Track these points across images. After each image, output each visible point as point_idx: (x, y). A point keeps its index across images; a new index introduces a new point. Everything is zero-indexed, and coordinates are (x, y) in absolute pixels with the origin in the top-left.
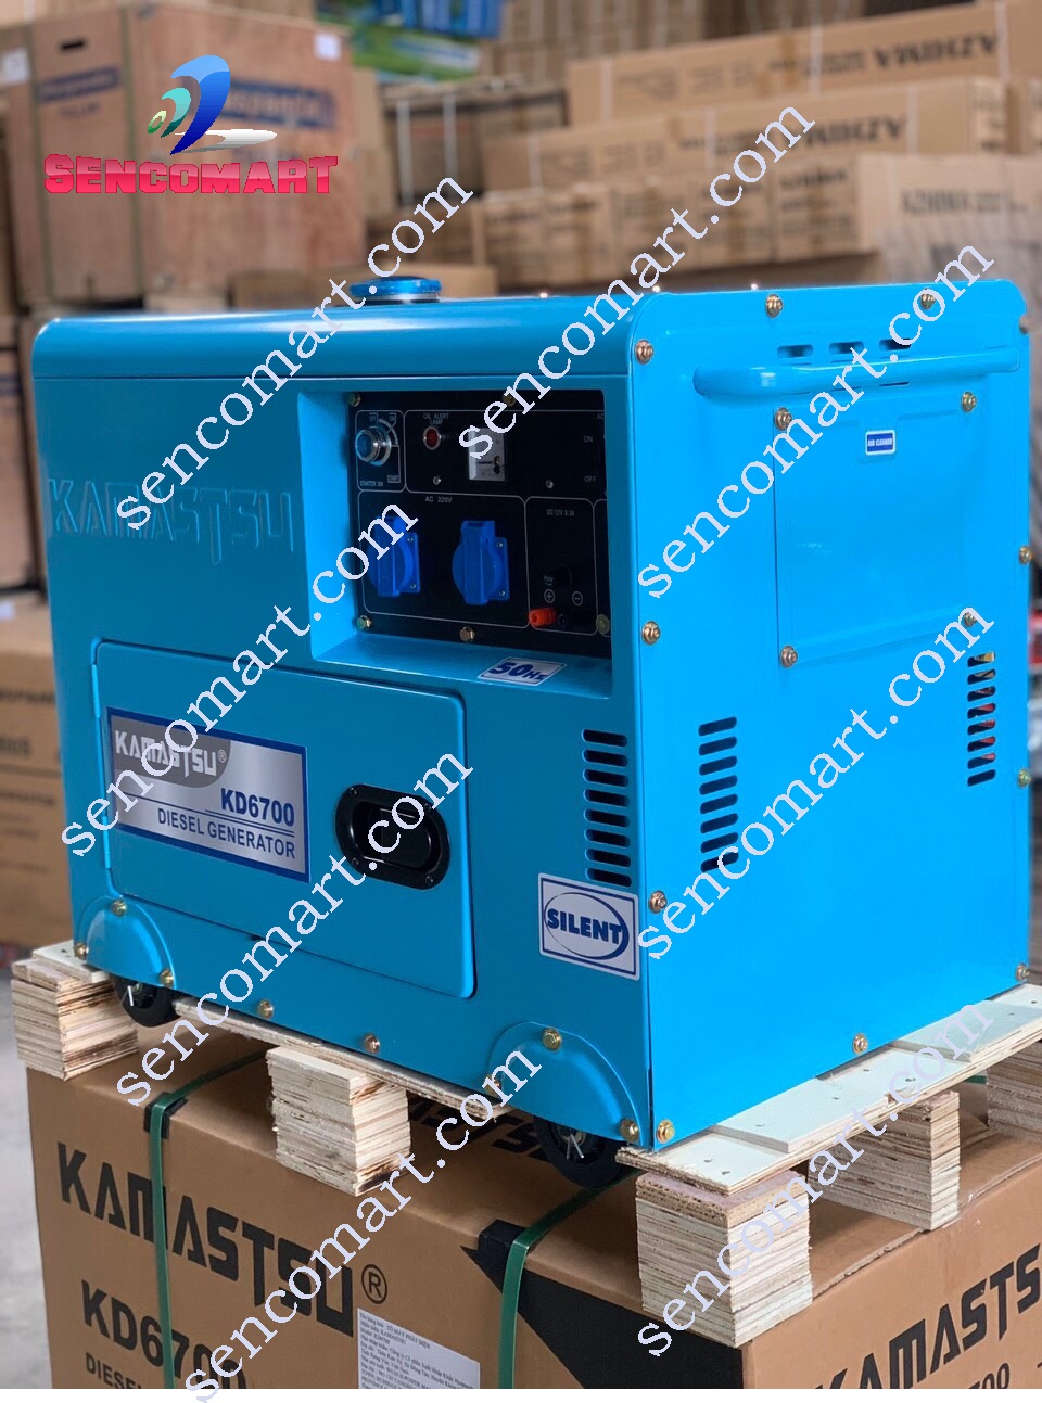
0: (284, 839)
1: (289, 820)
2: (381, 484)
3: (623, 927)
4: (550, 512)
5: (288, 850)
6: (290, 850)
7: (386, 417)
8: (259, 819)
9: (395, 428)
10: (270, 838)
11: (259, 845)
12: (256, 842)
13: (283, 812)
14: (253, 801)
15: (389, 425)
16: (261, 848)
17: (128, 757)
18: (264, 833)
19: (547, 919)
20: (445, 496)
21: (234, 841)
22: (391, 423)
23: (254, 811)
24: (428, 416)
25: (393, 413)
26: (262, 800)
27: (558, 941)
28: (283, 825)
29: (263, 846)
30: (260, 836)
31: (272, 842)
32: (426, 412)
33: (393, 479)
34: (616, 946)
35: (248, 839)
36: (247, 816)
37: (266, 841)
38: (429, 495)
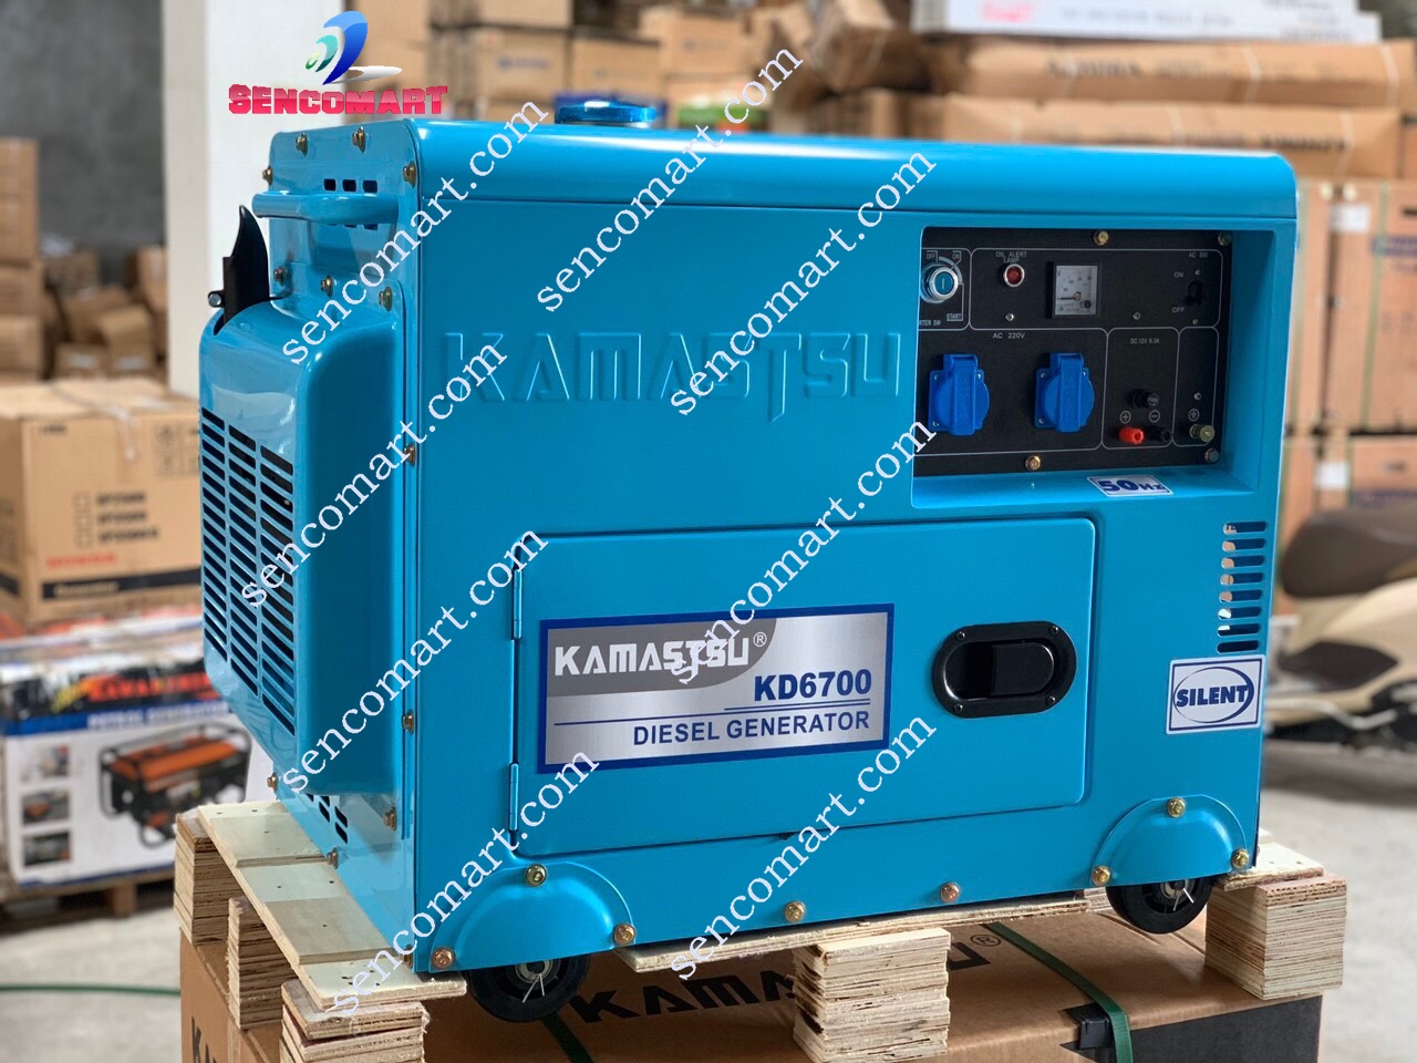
0: (853, 710)
1: (863, 686)
2: (938, 323)
3: (1250, 685)
4: (1133, 341)
5: (858, 720)
6: (862, 719)
7: (949, 255)
8: (818, 697)
9: (958, 265)
10: (830, 716)
11: (813, 726)
12: (807, 726)
13: (853, 682)
14: (808, 679)
15: (952, 263)
16: (817, 730)
17: (581, 676)
18: (821, 713)
19: (1176, 700)
20: (1016, 332)
21: (771, 732)
22: (955, 261)
23: (808, 690)
24: (1002, 254)
25: (958, 251)
26: (822, 675)
27: (1184, 718)
28: (854, 694)
29: (820, 727)
30: (817, 717)
31: (835, 720)
32: (1000, 251)
33: (953, 317)
34: (1242, 703)
35: (796, 725)
36: (798, 698)
37: (825, 722)
38: (998, 332)
